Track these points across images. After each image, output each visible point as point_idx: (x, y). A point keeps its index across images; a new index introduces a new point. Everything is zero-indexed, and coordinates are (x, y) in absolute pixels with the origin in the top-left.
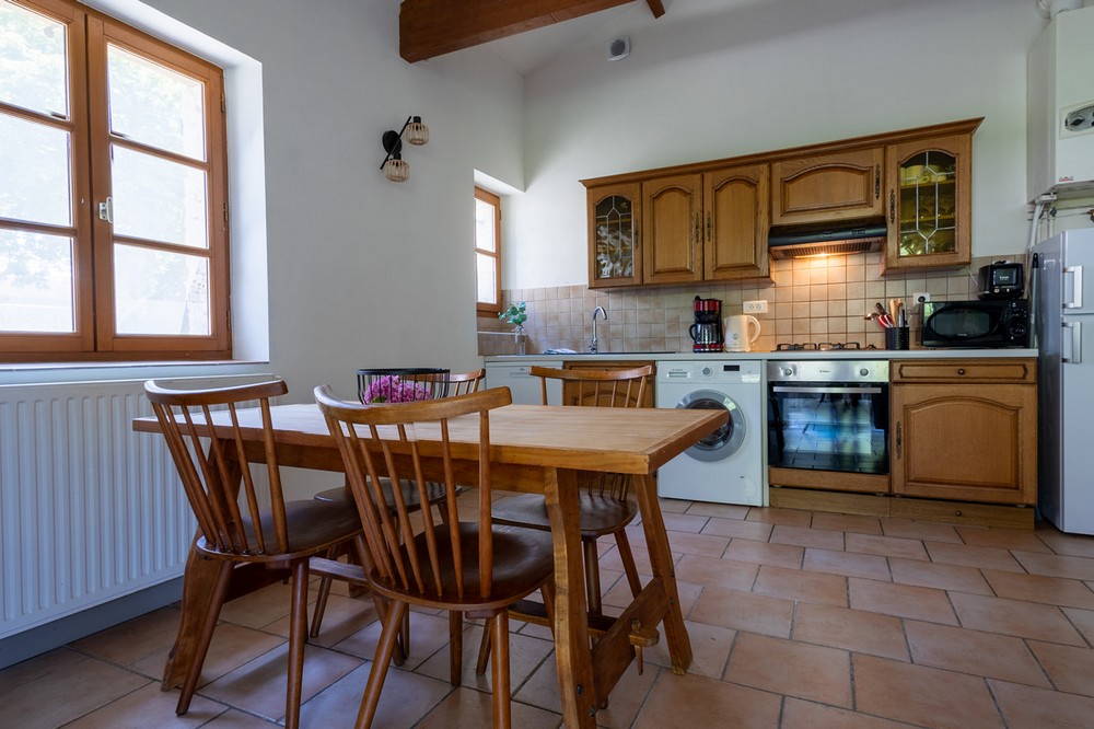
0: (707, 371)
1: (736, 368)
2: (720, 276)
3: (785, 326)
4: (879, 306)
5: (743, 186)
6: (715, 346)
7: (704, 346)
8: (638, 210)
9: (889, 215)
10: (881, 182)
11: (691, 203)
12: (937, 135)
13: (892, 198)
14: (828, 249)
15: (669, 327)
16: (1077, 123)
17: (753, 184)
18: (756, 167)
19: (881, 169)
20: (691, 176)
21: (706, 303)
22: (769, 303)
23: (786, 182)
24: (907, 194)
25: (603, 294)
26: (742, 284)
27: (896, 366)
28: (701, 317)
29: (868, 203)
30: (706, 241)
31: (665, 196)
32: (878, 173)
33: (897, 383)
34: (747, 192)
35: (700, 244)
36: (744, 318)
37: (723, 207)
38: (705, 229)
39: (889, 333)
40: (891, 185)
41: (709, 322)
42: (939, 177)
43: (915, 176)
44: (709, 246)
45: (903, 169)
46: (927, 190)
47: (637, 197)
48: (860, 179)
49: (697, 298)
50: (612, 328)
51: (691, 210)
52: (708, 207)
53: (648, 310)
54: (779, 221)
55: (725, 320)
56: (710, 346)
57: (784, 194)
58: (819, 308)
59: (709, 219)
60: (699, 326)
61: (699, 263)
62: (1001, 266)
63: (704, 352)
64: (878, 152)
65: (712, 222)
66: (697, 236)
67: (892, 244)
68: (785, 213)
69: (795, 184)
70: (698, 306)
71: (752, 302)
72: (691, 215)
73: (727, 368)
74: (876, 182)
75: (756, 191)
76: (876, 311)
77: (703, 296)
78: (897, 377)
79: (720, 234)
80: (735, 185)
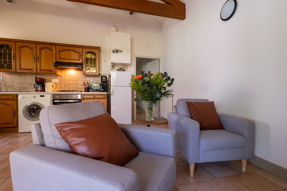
0: (34, 97)
1: (44, 96)
2: (42, 72)
3: (63, 86)
4: (84, 83)
5: (48, 50)
6: (42, 90)
7: (38, 90)
8: (14, 50)
9: (83, 63)
10: (82, 56)
11: (33, 51)
12: (93, 48)
13: (84, 60)
14: (73, 69)
15: (29, 85)
16: (114, 52)
17: (51, 50)
18: (52, 46)
19: (82, 53)
20: (33, 44)
21: (39, 79)
22: (59, 80)
23: (60, 51)
24: (87, 59)
25: (4, 74)
26: (51, 75)
27: (82, 95)
28: (37, 82)
29: (79, 60)
30: (38, 63)
31: (24, 48)
32: (81, 54)
33: (83, 99)
34: (49, 52)
35: (36, 63)
36: (51, 83)
37: (42, 54)
38: (37, 59)
39: (85, 88)
40: (84, 57)
41: (40, 84)
42: (93, 57)
43: (89, 56)
44: (38, 64)
45: (87, 54)
46: (91, 59)
47: (14, 46)
48: (77, 54)
49: (36, 77)
50: (8, 84)
51: (33, 53)
52: (38, 53)
53: (22, 79)
54: (58, 60)
55: (45, 84)
56: (40, 90)
57: (59, 54)
58: (71, 82)
59: (38, 57)
60: (37, 85)
61: (35, 68)
62: (104, 76)
63: (38, 92)
64: (81, 49)
65: (39, 58)
66: (35, 61)
67: (84, 69)
68: (60, 59)
69: (62, 52)
70: (36, 79)
71: (54, 80)
72: (33, 55)
73: (41, 96)
74: (81, 56)
75: (52, 52)
76: (83, 83)
77: (38, 77)
78: (82, 98)
79: (42, 61)
80: (46, 49)
